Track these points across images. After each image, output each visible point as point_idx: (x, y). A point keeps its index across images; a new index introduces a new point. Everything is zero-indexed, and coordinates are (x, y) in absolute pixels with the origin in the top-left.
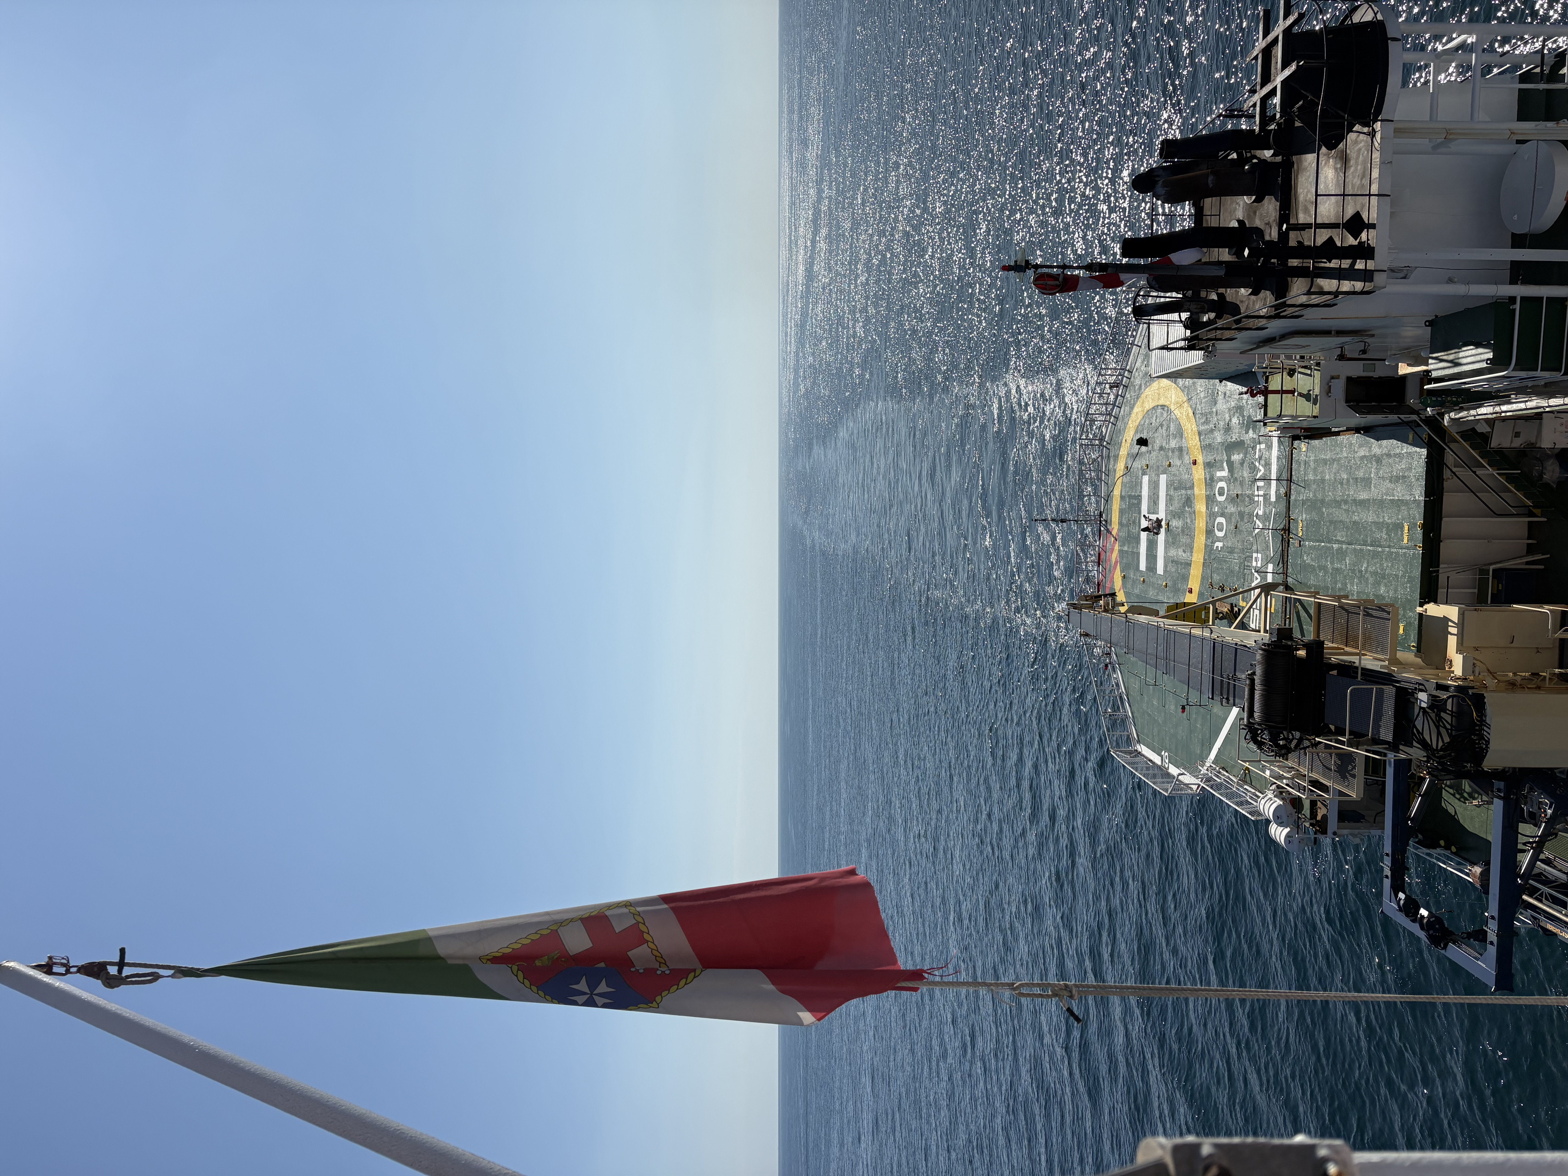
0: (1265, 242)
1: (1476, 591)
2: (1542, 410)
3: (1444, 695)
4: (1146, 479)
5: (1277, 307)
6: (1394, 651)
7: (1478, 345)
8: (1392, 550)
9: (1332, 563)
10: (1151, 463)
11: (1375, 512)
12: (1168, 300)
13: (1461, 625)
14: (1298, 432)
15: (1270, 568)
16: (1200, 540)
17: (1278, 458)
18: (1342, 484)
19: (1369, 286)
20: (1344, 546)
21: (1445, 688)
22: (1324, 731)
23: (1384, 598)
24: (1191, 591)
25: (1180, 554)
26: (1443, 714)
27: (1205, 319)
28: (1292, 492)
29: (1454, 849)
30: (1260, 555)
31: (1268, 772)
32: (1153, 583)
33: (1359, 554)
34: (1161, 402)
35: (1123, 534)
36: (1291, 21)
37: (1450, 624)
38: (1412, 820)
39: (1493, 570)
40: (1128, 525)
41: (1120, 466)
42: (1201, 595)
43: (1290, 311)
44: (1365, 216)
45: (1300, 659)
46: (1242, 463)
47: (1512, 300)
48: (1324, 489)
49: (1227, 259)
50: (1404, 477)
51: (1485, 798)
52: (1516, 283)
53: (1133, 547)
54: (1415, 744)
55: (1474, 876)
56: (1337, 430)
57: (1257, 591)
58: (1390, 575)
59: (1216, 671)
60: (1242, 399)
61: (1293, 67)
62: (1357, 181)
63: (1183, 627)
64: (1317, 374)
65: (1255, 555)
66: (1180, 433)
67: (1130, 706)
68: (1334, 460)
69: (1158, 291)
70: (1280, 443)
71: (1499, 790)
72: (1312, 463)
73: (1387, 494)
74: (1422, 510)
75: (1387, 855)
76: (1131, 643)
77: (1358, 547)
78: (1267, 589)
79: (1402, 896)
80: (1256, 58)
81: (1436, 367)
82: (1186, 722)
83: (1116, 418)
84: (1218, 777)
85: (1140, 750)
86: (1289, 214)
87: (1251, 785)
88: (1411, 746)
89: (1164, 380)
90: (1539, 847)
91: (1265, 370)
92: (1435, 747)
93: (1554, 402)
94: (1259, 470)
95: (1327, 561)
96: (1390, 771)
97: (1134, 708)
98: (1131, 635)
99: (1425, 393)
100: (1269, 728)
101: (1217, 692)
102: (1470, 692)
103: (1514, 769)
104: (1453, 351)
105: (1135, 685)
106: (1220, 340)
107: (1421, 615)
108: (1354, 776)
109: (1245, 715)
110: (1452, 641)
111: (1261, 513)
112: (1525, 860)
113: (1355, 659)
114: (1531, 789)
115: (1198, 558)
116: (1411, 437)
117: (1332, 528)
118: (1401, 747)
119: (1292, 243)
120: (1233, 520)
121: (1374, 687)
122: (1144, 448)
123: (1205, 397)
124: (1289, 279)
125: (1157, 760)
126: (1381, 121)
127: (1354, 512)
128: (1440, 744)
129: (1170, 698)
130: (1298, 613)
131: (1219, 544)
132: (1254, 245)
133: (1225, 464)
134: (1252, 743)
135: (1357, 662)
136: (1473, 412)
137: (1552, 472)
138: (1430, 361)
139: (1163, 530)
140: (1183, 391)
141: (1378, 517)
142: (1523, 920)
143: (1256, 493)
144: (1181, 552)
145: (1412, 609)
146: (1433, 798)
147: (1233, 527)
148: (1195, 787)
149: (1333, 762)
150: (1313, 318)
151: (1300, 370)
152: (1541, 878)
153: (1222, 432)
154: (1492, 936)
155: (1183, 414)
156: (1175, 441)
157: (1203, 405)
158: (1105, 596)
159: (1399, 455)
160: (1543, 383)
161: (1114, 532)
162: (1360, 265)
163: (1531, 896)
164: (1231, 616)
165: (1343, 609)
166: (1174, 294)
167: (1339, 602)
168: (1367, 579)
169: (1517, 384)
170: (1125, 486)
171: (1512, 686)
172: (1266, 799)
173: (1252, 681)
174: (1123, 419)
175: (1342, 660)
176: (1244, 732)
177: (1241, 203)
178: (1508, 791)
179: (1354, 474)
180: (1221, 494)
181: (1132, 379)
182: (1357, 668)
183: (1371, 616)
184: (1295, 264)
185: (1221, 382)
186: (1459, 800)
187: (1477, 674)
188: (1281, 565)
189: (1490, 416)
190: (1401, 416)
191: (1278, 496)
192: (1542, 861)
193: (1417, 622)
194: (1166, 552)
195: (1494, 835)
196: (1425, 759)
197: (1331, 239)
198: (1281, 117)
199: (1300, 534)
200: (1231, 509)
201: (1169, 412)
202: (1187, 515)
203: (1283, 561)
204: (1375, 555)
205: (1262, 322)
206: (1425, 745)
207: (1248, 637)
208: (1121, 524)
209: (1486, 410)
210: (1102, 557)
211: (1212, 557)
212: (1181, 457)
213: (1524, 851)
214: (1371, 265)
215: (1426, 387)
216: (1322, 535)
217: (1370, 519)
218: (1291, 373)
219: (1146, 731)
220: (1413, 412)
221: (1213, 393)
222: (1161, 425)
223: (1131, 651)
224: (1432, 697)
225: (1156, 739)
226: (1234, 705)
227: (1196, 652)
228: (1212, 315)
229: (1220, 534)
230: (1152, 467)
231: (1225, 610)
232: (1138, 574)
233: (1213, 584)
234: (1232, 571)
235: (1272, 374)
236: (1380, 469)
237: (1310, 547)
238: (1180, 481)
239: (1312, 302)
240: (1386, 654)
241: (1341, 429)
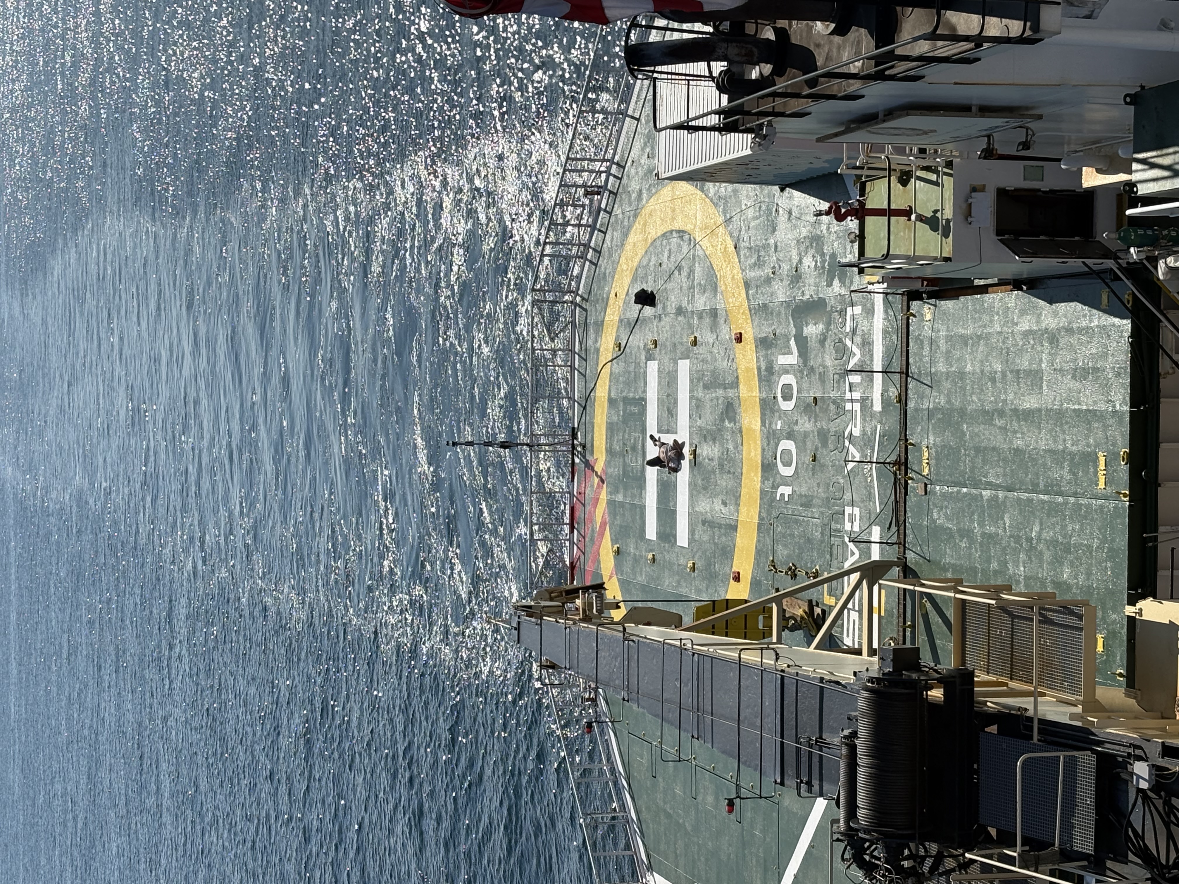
3: (1175, 766)
4: (653, 367)
5: (879, 60)
6: (1090, 687)
8: (1082, 501)
9: (981, 524)
10: (661, 340)
11: (1050, 432)
12: (686, 36)
14: (917, 286)
15: (876, 533)
16: (752, 482)
17: (885, 332)
18: (993, 380)
19: (1031, 29)
20: (1001, 494)
22: (978, 839)
23: (1069, 587)
24: (737, 578)
25: (714, 507)
26: (1174, 801)
27: (754, 74)
28: (910, 395)
30: (857, 511)
32: (671, 564)
33: (1026, 507)
34: (678, 225)
35: (615, 471)
40: (623, 454)
41: (607, 343)
42: (755, 584)
43: (900, 67)
45: (933, 706)
46: (822, 341)
48: (963, 388)
50: (1096, 370)
53: (633, 496)
54: (1131, 857)
56: (982, 282)
57: (855, 577)
58: (1078, 546)
59: (789, 732)
60: (821, 223)
63: (726, 649)
64: (948, 182)
65: (848, 510)
66: (712, 284)
67: (632, 798)
68: (979, 337)
69: (668, 18)
70: (888, 305)
72: (942, 343)
73: (1069, 400)
74: (1126, 429)
76: (634, 680)
77: (1025, 496)
78: (871, 572)
81: (1145, 177)
82: (736, 828)
83: (598, 252)
88: (1126, 861)
89: (683, 184)
91: (858, 172)
92: (1164, 862)
94: (852, 354)
95: (972, 521)
97: (639, 803)
98: (634, 664)
99: (1126, 222)
100: (885, 837)
101: (790, 771)
104: (1171, 150)
105: (642, 758)
106: (782, 114)
107: (1131, 620)
109: (841, 814)
111: (856, 432)
113: (1026, 703)
115: (749, 515)
116: (1105, 298)
117: (979, 460)
118: (1109, 864)
120: (809, 444)
121: (1062, 755)
122: (648, 310)
123: (755, 218)
124: (899, 9)
127: (1015, 432)
128: (1173, 855)
129: (706, 781)
130: (927, 620)
131: (785, 491)
133: (792, 342)
134: (854, 866)
135: (1031, 707)
138: (1135, 166)
139: (685, 464)
140: (716, 205)
141: (1055, 441)
143: (848, 396)
144: (718, 506)
145: (1118, 608)
147: (808, 459)
150: (940, 82)
151: (919, 173)
153: (786, 282)
155: (718, 248)
156: (703, 299)
157: (752, 232)
158: (586, 589)
159: (1086, 331)
161: (599, 467)
164: (810, 624)
165: (1005, 611)
166: (698, 26)
167: (998, 599)
168: (1041, 553)
170: (617, 379)
173: (852, 749)
174: (610, 255)
175: (1005, 706)
176: (840, 845)
179: (1014, 363)
180: (787, 397)
181: (625, 181)
182: (1030, 719)
183: (1051, 622)
185: (782, 190)
188: (894, 529)
190: (1088, 261)
191: (886, 402)
193: (1125, 633)
194: (692, 505)
199: (926, 472)
200: (805, 425)
201: (693, 243)
202: (728, 436)
203: (897, 521)
204: (1053, 510)
205: (854, 86)
206: (1148, 859)
207: (842, 665)
208: (610, 451)
210: (577, 514)
211: (774, 514)
212: (714, 327)
215: (1129, 212)
216: (963, 473)
217: (1043, 445)
218: (905, 179)
219: (663, 847)
220: (1107, 254)
221: (769, 210)
222: (679, 268)
223: (634, 695)
224: (1157, 771)
225: (682, 862)
226: (821, 795)
227: (750, 696)
228: (767, 69)
229: (787, 471)
230: (664, 345)
231: (800, 612)
232: (643, 546)
233: (777, 563)
234: (809, 541)
235: (872, 178)
236: (1056, 354)
237: (943, 495)
238: (713, 372)
239: (939, 53)
240: (1078, 693)
241: (989, 281)
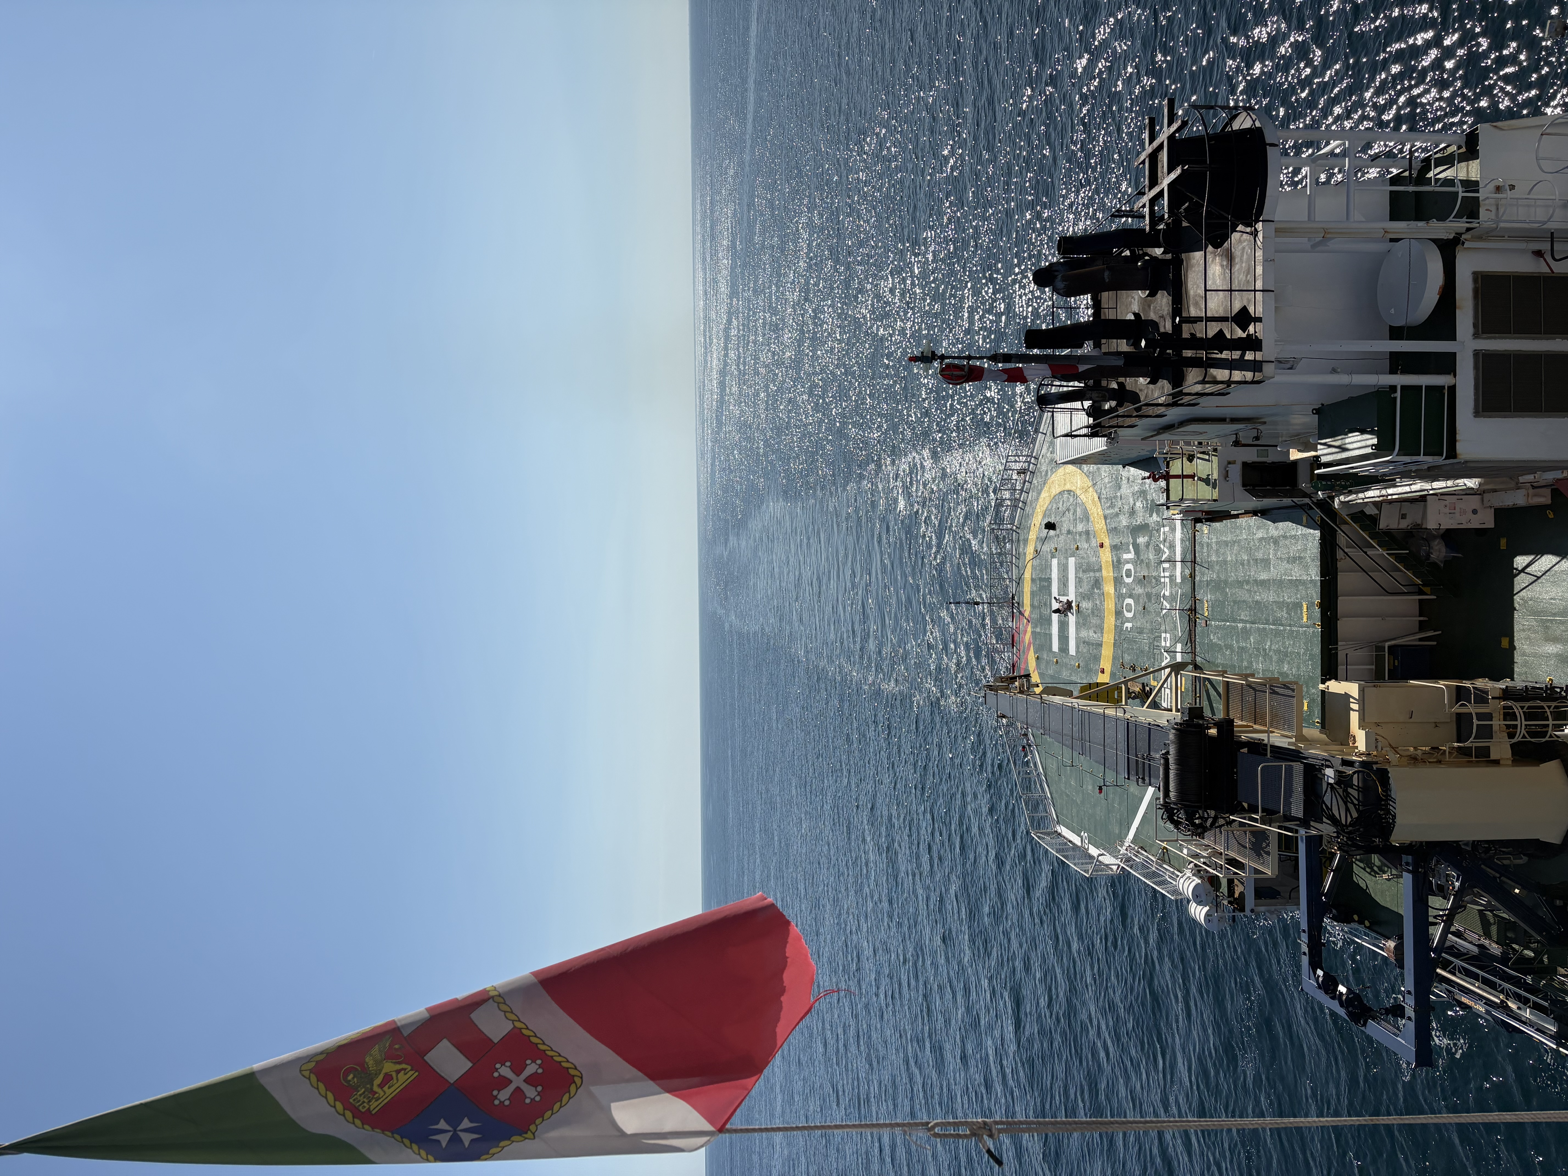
0: (1160, 334)
1: (1374, 667)
2: (1426, 493)
3: (1349, 771)
4: (1055, 562)
5: (1174, 395)
6: (1300, 728)
7: (1363, 432)
8: (1294, 629)
9: (1238, 642)
10: (1059, 547)
11: (1275, 592)
12: (1070, 389)
13: (1362, 701)
14: (1199, 515)
15: (1179, 647)
16: (1110, 621)
17: (1182, 540)
18: (1243, 564)
19: (1258, 376)
20: (1248, 626)
21: (1351, 764)
22: (1237, 809)
23: (1287, 675)
24: (1103, 672)
25: (1089, 634)
26: (1350, 790)
27: (1107, 407)
28: (1197, 573)
29: (1367, 923)
30: (1168, 635)
31: (1185, 851)
32: (1066, 664)
33: (1262, 632)
34: (1068, 487)
35: (1035, 616)
36: (1175, 128)
37: (1351, 700)
38: (1325, 895)
39: (1389, 647)
40: (1039, 607)
41: (1030, 550)
42: (1113, 675)
43: (1186, 399)
44: (1251, 310)
45: (1211, 738)
46: (1147, 545)
47: (1393, 388)
48: (1226, 569)
49: (1125, 350)
50: (1300, 558)
51: (1394, 872)
52: (1396, 373)
53: (1045, 629)
54: (1325, 820)
55: (1388, 950)
56: (1236, 513)
57: (1168, 670)
58: (1292, 653)
59: (1132, 751)
60: (1145, 483)
61: (1178, 171)
62: (1242, 277)
63: (1097, 708)
64: (1215, 460)
65: (1163, 635)
66: (1086, 517)
67: (1048, 785)
68: (1235, 542)
69: (1060, 380)
70: (1183, 526)
71: (1407, 864)
72: (1214, 545)
73: (1285, 574)
74: (1318, 589)
75: (1304, 931)
76: (1047, 724)
77: (1261, 626)
78: (1177, 668)
79: (1320, 973)
80: (1143, 162)
81: (1325, 452)
82: (1103, 802)
83: (1025, 503)
84: (1136, 856)
85: (1059, 831)
86: (1181, 308)
87: (1170, 865)
88: (1322, 822)
89: (1070, 466)
90: (1449, 920)
91: (1165, 456)
92: (1344, 822)
93: (1437, 485)
94: (1164, 552)
95: (1232, 640)
96: (1302, 847)
97: (1052, 788)
98: (1047, 716)
99: (1315, 477)
100: (1185, 807)
101: (1133, 772)
102: (1375, 767)
103: (1421, 842)
104: (1340, 437)
105: (1053, 766)
106: (1122, 427)
107: (1323, 692)
108: (1268, 853)
109: (1161, 795)
110: (1354, 717)
111: (1167, 594)
112: (1437, 932)
113: (1263, 736)
114: (1438, 862)
115: (1108, 638)
116: (1304, 519)
117: (1236, 607)
118: (1312, 823)
119: (1186, 335)
120: (1141, 600)
121: (1283, 764)
122: (1052, 532)
123: (1109, 482)
124: (1185, 369)
125: (1077, 841)
126: (1263, 221)
127: (1256, 592)
128: (1349, 819)
129: (1088, 778)
130: (1207, 692)
131: (1129, 625)
132: (1150, 336)
133: (1131, 547)
134: (1168, 822)
135: (1266, 739)
136: (1361, 495)
137: (1438, 552)
138: (1319, 447)
139: (1073, 612)
140: (1088, 476)
141: (1278, 597)
142: (1439, 992)
143: (1162, 574)
144: (1091, 634)
145: (1315, 686)
146: (1344, 873)
147: (1141, 608)
148: (1115, 868)
149: (1247, 840)
150: (1208, 407)
151: (1199, 455)
152: (1453, 951)
153: (1127, 515)
154: (1410, 1012)
155: (1089, 499)
156: (1082, 525)
157: (1107, 490)
158: (1020, 677)
159: (1294, 537)
160: (1426, 467)
161: (1027, 614)
162: (1249, 356)
163: (1444, 969)
164: (1144, 695)
165: (1251, 687)
166: (1076, 384)
167: (1247, 681)
168: (1271, 656)
169: (1402, 468)
170: (1036, 569)
171: (1414, 760)
172: (1185, 878)
173: (1167, 761)
174: (1031, 505)
175: (1251, 738)
176: (1161, 812)
177: (1136, 297)
178: (1416, 865)
179: (1254, 555)
180: (1128, 576)
181: (1038, 466)
182: (1266, 745)
183: (1277, 693)
184: (1189, 355)
185: (1124, 467)
186: (1370, 874)
187: (1380, 749)
188: (1189, 645)
189: (1377, 499)
190: (1294, 499)
191: (1183, 578)
192: (1453, 934)
193: (1319, 699)
194: (1077, 634)
195: (1405, 908)
196: (1335, 835)
197: (1221, 331)
198: (1169, 217)
199: (1206, 614)
200: (1139, 590)
201: (1075, 496)
202: (1096, 597)
203: (1191, 640)
204: (1277, 633)
205: (1162, 410)
206: (1335, 821)
207: (1161, 716)
208: (1032, 606)
209: (1373, 494)
210: (1016, 638)
211: (1122, 638)
212: (1088, 540)
213: (1435, 924)
214: (1259, 356)
215: (1316, 472)
216: (1227, 615)
217: (1271, 599)
218: (1191, 458)
219: (1065, 812)
220: (1305, 495)
221: (1117, 478)
222: (1068, 510)
223: (1047, 732)
224: (1339, 773)
225: (1075, 820)
226: (1150, 785)
227: (1111, 733)
228: (1113, 403)
229: (1129, 615)
230: (1061, 550)
231: (1137, 689)
232: (1051, 655)
233: (1125, 664)
234: (1142, 652)
235: (1172, 459)
236: (1278, 550)
237: (1216, 626)
238: (1088, 563)
239: (1206, 391)
240: (1292, 731)
241: (1240, 512)
